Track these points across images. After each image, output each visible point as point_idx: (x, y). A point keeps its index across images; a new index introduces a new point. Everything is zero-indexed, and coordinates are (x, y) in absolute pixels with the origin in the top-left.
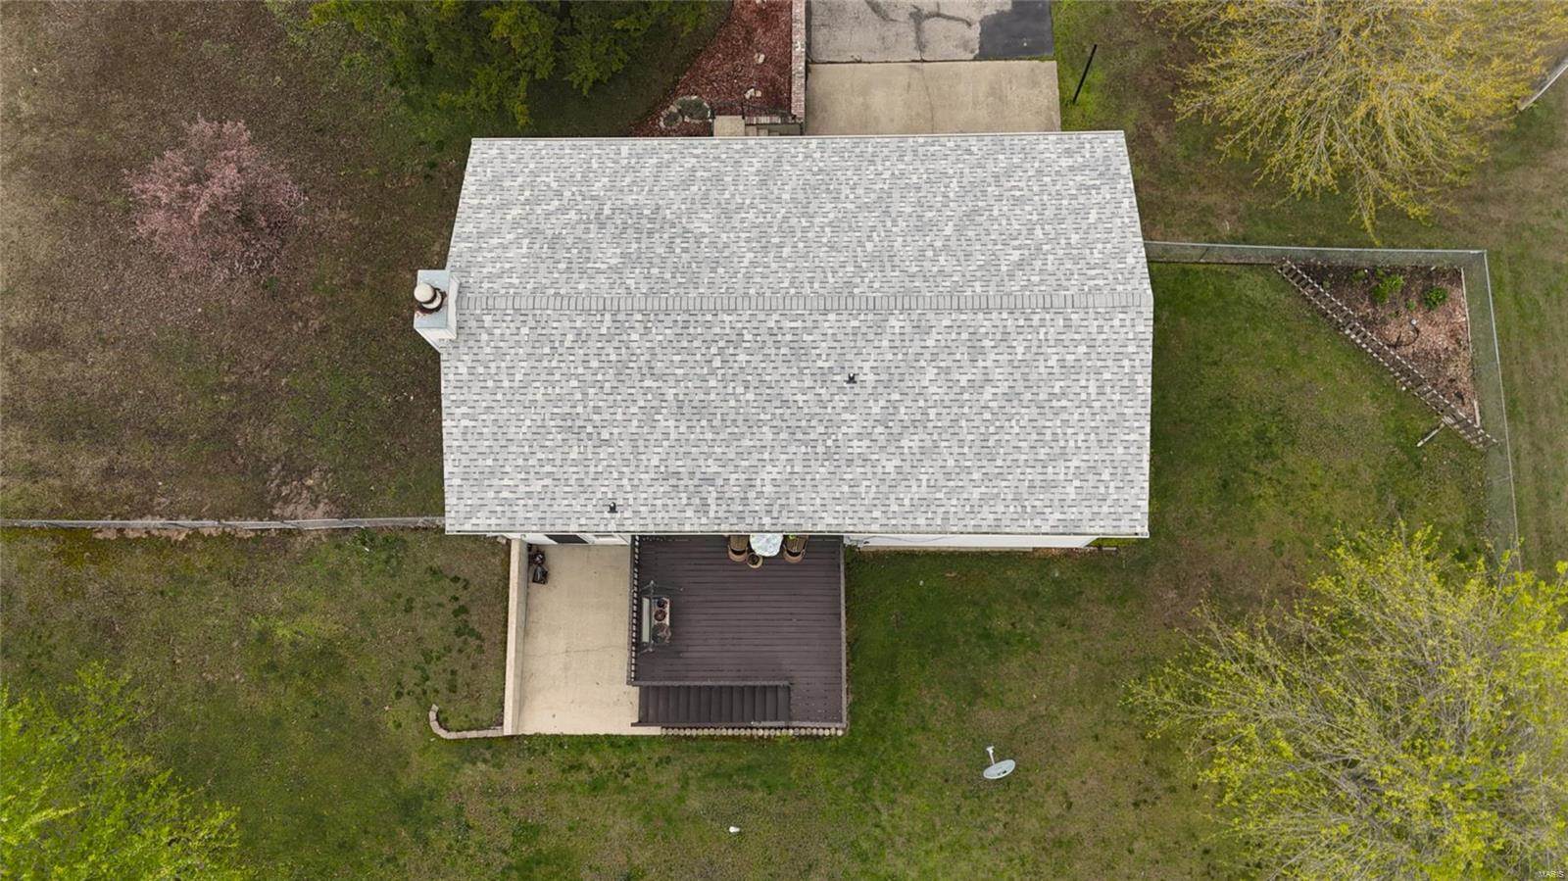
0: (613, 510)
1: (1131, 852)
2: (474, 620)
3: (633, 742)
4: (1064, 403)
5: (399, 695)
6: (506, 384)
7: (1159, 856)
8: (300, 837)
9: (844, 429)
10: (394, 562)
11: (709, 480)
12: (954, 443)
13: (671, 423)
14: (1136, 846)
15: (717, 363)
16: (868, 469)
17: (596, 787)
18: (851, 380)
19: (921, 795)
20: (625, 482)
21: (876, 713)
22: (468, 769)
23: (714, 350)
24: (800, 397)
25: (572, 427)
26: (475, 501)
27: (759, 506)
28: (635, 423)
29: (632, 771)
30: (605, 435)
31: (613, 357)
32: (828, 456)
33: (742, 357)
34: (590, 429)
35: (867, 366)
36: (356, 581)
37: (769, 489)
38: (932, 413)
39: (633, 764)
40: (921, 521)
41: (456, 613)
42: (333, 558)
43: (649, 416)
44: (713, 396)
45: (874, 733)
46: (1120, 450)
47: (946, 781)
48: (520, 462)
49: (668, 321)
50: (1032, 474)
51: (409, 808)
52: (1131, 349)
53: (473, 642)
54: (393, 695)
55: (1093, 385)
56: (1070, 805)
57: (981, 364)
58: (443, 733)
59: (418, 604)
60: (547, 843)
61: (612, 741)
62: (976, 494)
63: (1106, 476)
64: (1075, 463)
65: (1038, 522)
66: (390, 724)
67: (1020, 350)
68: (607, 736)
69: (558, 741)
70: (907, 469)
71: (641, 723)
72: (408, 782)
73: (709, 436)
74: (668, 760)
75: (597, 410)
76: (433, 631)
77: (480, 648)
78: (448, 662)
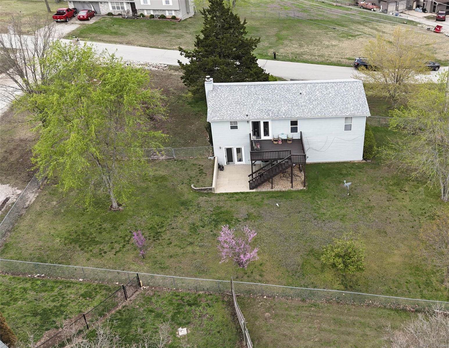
0: (247, 116)
1: (389, 209)
2: (204, 171)
3: (248, 193)
4: (347, 95)
5: (182, 184)
6: (223, 97)
7: (397, 210)
9: (300, 101)
10: (183, 163)
11: (270, 110)
12: (325, 102)
13: (261, 101)
14: (390, 208)
15: (271, 92)
16: (306, 107)
17: (237, 200)
18: (301, 93)
19: (329, 199)
20: (250, 111)
21: (314, 186)
22: (201, 197)
23: (270, 90)
24: (290, 97)
25: (237, 103)
26: (215, 115)
27: (282, 114)
28: (252, 102)
29: (248, 197)
30: (245, 104)
31: (248, 92)
32: (297, 105)
33: (276, 91)
34: (242, 103)
35: (304, 92)
36: (172, 166)
37: (284, 111)
38: (319, 98)
39: (248, 196)
40: (319, 115)
41: (199, 170)
42: (167, 163)
43: (255, 101)
44: (270, 97)
45: (314, 189)
46: (361, 102)
47: (335, 196)
48: (226, 109)
49: (260, 87)
50: (343, 107)
51: (183, 204)
52: (359, 87)
53: (204, 175)
54: (181, 184)
55: (353, 93)
56: (370, 201)
57: (328, 91)
58: (195, 188)
59: (189, 169)
60: (223, 210)
61: (242, 193)
62: (331, 110)
63: (359, 106)
64: (351, 104)
65: (345, 114)
66: (180, 189)
67: (336, 88)
68: (240, 192)
69: (227, 194)
70: (315, 107)
71: (250, 189)
72: (183, 199)
73: (269, 103)
74: (258, 195)
75: (244, 100)
76: (193, 173)
77: (206, 175)
78: (197, 178)
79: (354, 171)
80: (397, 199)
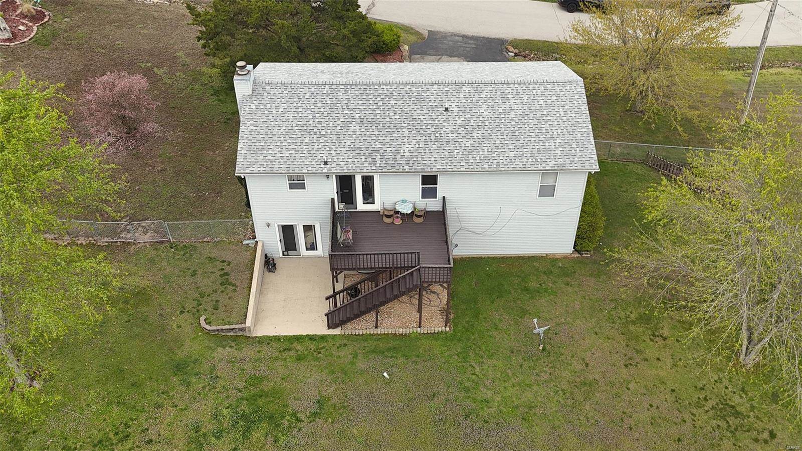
0: (326, 163)
1: (628, 389)
2: (232, 278)
3: (323, 338)
4: (549, 118)
5: (182, 312)
6: (274, 112)
7: (645, 391)
8: (107, 379)
9: (444, 129)
10: (188, 255)
11: (377, 151)
12: (499, 134)
13: (357, 127)
14: (630, 386)
15: (380, 104)
16: (457, 145)
17: (299, 359)
18: (447, 109)
19: (498, 360)
20: (333, 152)
21: (468, 322)
22: (220, 349)
23: (379, 99)
24: (421, 117)
25: (306, 129)
26: (253, 160)
27: (403, 161)
28: (339, 128)
29: (322, 351)
30: (323, 132)
31: (329, 102)
32: (437, 140)
33: (393, 102)
34: (315, 130)
35: (453, 105)
36: (164, 263)
37: (407, 154)
38: (487, 123)
39: (324, 348)
40: (486, 166)
41: (221, 276)
42: (153, 253)
43: (346, 125)
44: (378, 117)
45: (467, 330)
46: (579, 135)
47: (512, 352)
48: (279, 144)
49: (357, 88)
50: (539, 146)
51: (179, 368)
52: (577, 97)
53: (231, 288)
54: (178, 312)
55: (561, 112)
56: (587, 365)
57: (507, 103)
58: (207, 327)
59: (200, 272)
60: (267, 386)
61: (311, 338)
62: (512, 154)
63: (574, 146)
64: (558, 141)
65: (544, 165)
66: (175, 326)
67: (525, 98)
68: (308, 335)
69: (277, 339)
70: (476, 145)
71: (329, 327)
72: (180, 355)
73: (376, 133)
74: (345, 345)
75: (320, 123)
76: (206, 283)
77: (235, 291)
78: (214, 297)
79: (554, 282)
80: (646, 360)
